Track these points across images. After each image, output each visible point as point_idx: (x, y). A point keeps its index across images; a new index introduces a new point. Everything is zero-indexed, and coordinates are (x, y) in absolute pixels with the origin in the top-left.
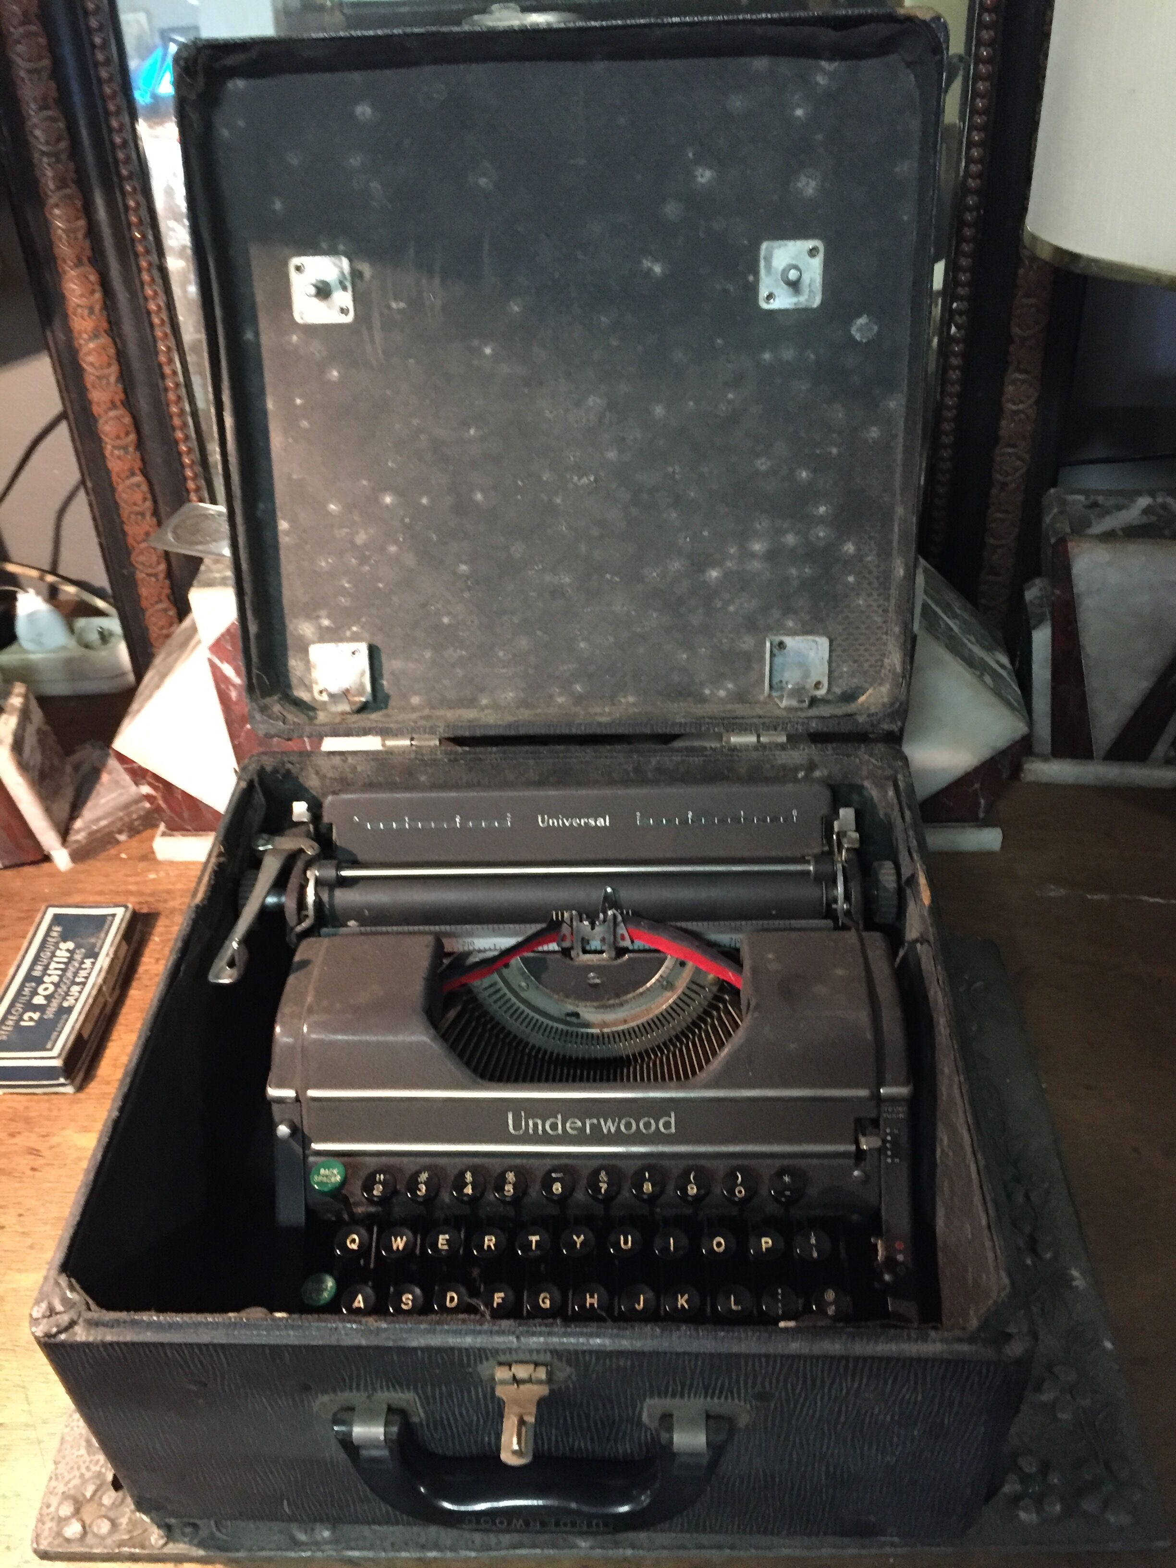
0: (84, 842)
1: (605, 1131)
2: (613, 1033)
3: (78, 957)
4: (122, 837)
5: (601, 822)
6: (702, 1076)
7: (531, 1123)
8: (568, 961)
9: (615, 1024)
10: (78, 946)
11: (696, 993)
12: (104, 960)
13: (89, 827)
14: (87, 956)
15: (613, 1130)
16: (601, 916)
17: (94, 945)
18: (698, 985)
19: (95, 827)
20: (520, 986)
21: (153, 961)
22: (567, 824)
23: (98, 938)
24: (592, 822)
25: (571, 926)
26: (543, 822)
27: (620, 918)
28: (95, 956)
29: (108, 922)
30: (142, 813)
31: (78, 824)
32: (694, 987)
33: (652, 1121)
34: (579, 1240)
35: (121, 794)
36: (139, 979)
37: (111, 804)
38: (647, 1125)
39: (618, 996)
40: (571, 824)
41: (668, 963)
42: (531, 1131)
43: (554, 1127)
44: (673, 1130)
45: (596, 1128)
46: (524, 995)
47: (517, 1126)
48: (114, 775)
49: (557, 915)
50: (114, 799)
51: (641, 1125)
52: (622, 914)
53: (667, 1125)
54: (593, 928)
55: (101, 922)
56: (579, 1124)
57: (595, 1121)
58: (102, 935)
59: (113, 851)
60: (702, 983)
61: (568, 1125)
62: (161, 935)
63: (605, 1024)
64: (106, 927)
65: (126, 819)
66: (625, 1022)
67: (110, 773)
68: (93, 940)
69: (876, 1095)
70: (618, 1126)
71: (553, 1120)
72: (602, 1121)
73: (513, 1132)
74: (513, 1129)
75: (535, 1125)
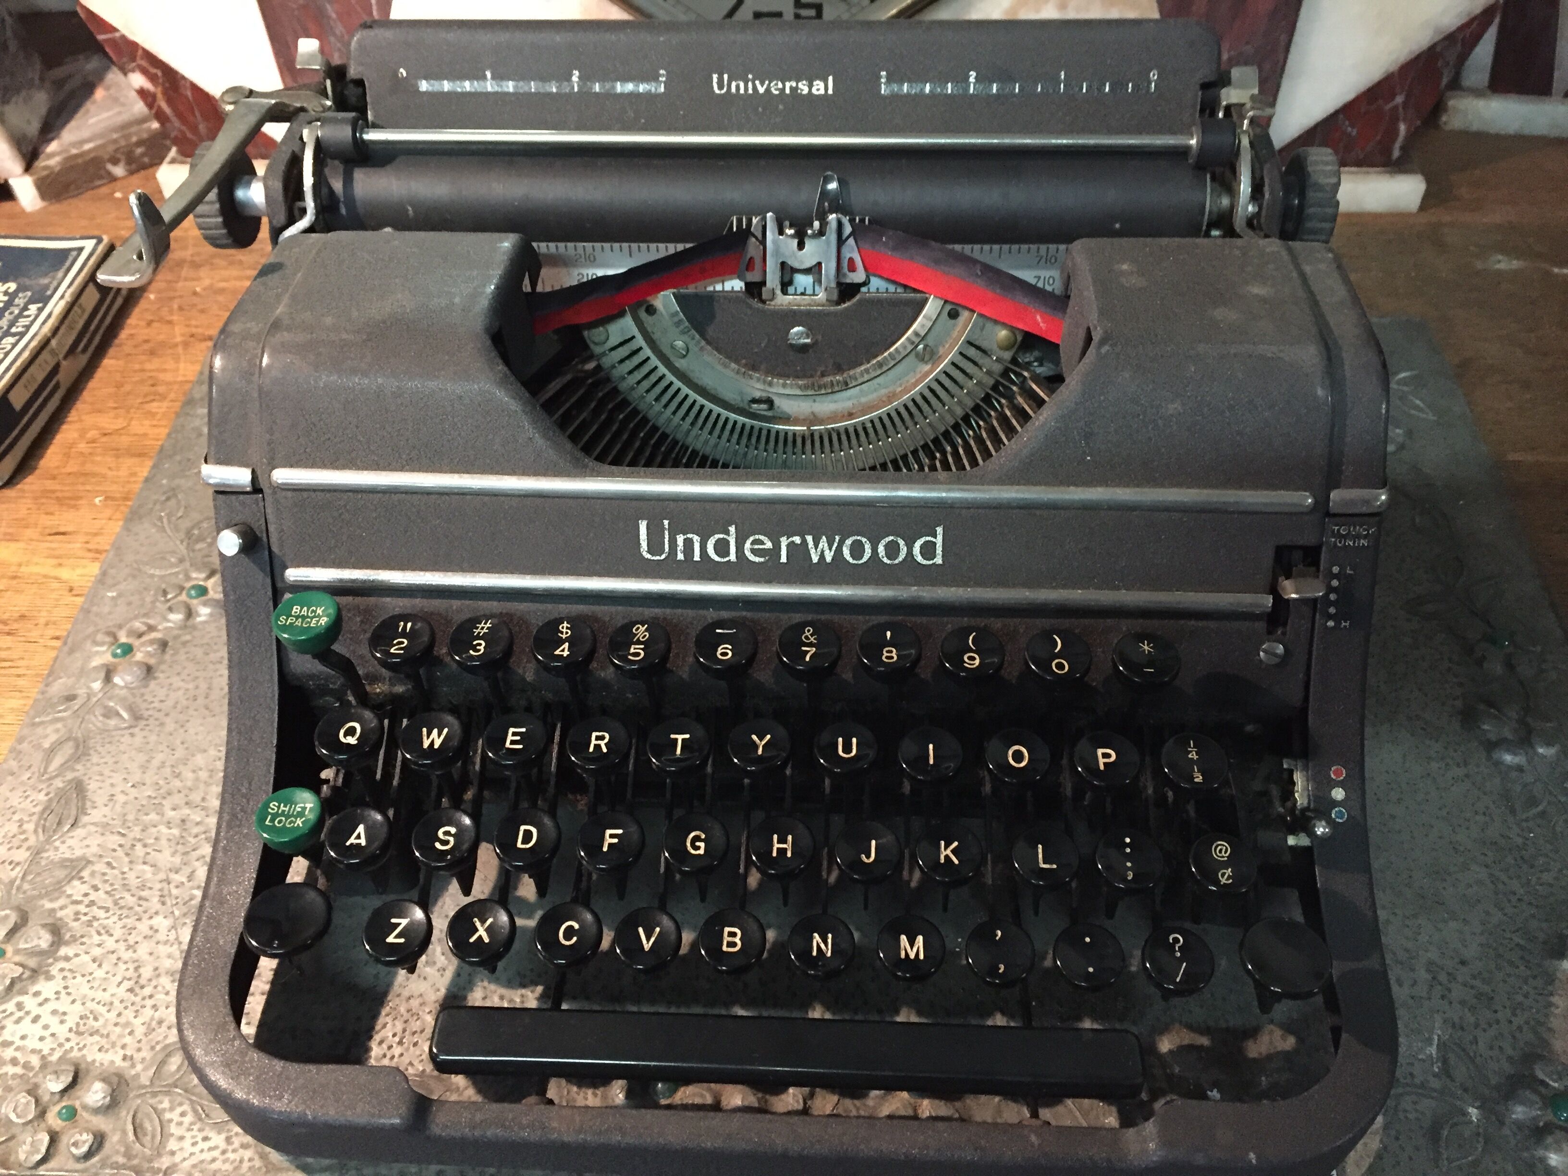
0: (57, 169)
1: (815, 559)
2: (829, 432)
3: (20, 301)
4: (119, 171)
5: (819, 87)
6: (1000, 460)
7: (680, 539)
8: (755, 303)
9: (834, 418)
10: (20, 289)
11: (975, 363)
12: (56, 306)
13: (66, 151)
14: (32, 301)
15: (829, 557)
16: (816, 224)
17: (47, 287)
18: (978, 348)
19: (74, 151)
20: (673, 347)
21: (143, 323)
22: (761, 90)
23: (54, 278)
24: (803, 87)
25: (763, 242)
26: (721, 87)
27: (848, 229)
28: (45, 300)
29: (70, 259)
30: (145, 136)
31: (53, 147)
32: (972, 352)
33: (901, 542)
34: (761, 743)
35: (120, 113)
36: (120, 345)
37: (102, 125)
38: (892, 551)
39: (839, 369)
40: (768, 90)
41: (932, 307)
42: (680, 556)
43: (722, 548)
44: (939, 560)
45: (798, 552)
46: (680, 364)
47: (655, 546)
48: (112, 91)
49: (740, 221)
50: (109, 118)
51: (881, 549)
52: (852, 221)
53: (928, 550)
54: (801, 246)
55: (61, 258)
56: (769, 545)
57: (797, 540)
58: (60, 274)
59: (104, 190)
60: (984, 344)
61: (748, 545)
62: (159, 291)
63: (814, 419)
64: (67, 264)
65: (123, 143)
66: (851, 415)
67: (108, 88)
68: (46, 281)
69: (1322, 502)
70: (839, 550)
71: (721, 536)
72: (809, 539)
73: (648, 556)
74: (649, 552)
75: (689, 543)
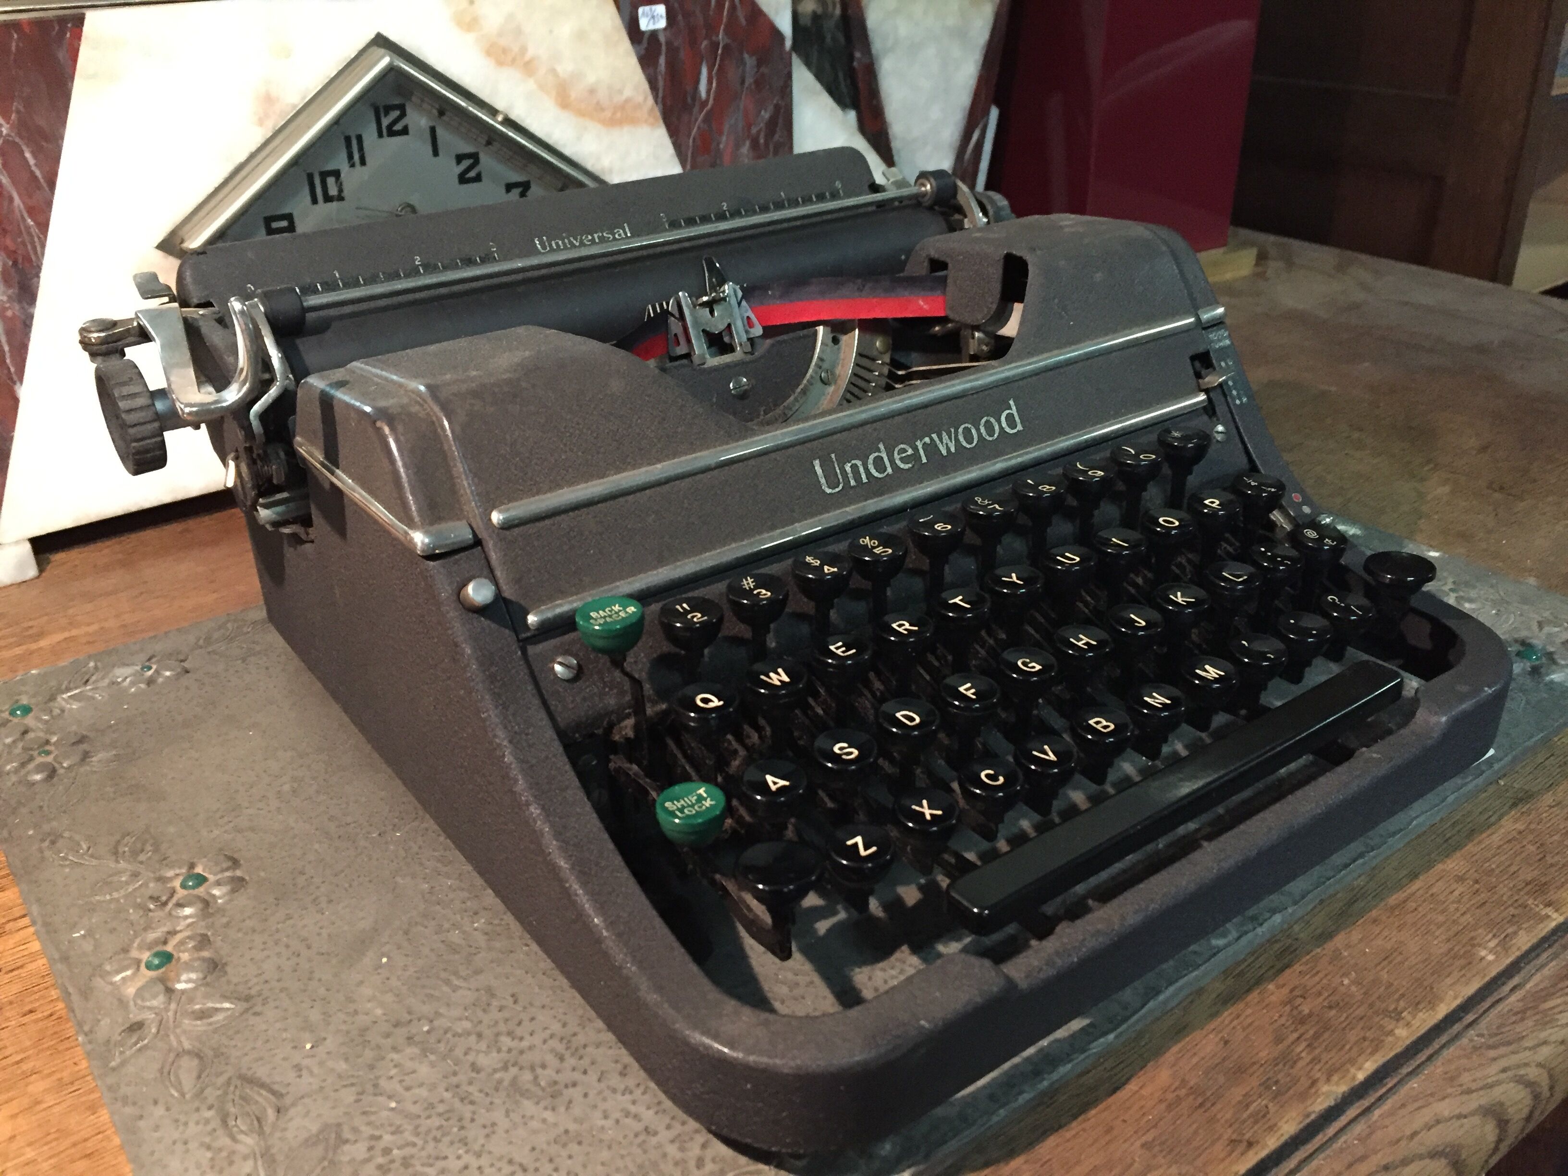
1: (944, 452)
5: (619, 234)
7: (848, 467)
11: (868, 370)
15: (953, 449)
18: (867, 357)
22: (577, 243)
24: (608, 235)
25: (682, 318)
26: (544, 247)
27: (739, 293)
32: (864, 362)
33: (993, 420)
38: (989, 429)
39: (776, 404)
40: (582, 242)
43: (879, 464)
44: (1019, 427)
45: (932, 451)
47: (831, 480)
49: (654, 308)
51: (982, 430)
54: (712, 313)
56: (910, 451)
60: (870, 353)
61: (896, 456)
69: (1198, 319)
70: (957, 440)
71: (876, 454)
72: (934, 436)
73: (829, 491)
74: (829, 487)
75: (854, 468)
